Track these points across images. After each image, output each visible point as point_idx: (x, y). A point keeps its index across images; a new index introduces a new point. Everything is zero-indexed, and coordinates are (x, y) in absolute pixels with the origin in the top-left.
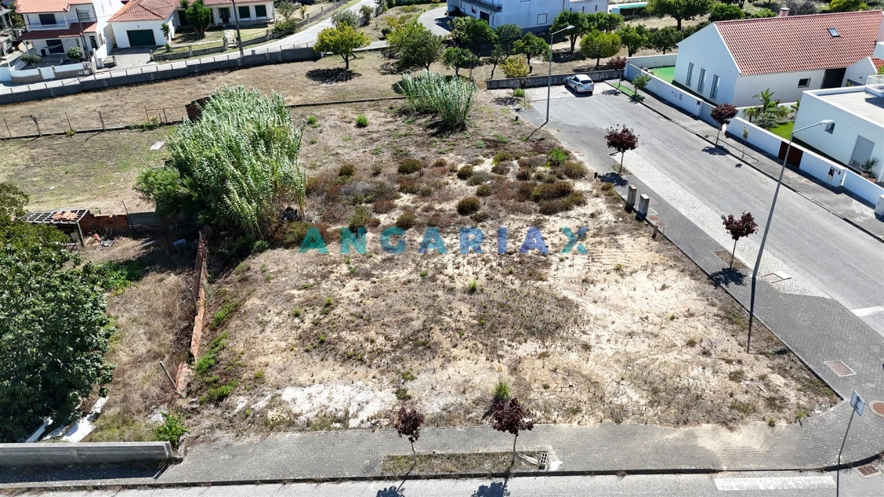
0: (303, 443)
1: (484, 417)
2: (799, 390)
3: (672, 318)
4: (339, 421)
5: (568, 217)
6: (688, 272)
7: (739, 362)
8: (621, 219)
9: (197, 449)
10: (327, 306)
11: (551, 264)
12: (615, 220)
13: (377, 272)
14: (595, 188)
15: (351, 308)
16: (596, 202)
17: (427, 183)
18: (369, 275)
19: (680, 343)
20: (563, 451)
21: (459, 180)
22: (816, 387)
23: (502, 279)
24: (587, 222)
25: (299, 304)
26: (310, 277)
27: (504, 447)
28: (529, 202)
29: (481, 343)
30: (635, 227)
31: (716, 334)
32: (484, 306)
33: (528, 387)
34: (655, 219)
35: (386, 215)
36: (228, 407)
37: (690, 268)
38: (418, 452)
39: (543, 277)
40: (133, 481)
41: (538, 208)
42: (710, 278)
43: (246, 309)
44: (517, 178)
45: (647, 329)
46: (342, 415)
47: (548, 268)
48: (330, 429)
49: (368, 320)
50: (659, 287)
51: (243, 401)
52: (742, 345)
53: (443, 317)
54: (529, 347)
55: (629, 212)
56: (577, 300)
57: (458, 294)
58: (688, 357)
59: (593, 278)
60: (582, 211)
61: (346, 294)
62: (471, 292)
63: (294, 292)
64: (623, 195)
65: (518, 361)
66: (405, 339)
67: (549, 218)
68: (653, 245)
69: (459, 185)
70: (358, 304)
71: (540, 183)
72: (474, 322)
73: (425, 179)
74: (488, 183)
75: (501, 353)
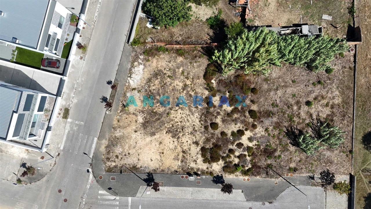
0: (127, 69)
1: (123, 104)
2: (110, 166)
3: (139, 155)
4: (130, 76)
5: (197, 154)
6: (156, 170)
7: (121, 160)
8: (190, 168)
9: (131, 49)
10: (172, 77)
11: (173, 138)
12: (190, 166)
13: (185, 92)
14: (213, 170)
15: (169, 83)
16: (204, 166)
17: (239, 118)
18: (184, 89)
19: (130, 152)
20: (110, 115)
21: (238, 129)
22: (110, 170)
23: (171, 123)
24: (192, 157)
25: (174, 70)
26: (188, 74)
27: (114, 105)
28: (212, 146)
29: (146, 110)
30: (184, 170)
31: (130, 161)
32: (161, 115)
33: (127, 115)
34: (187, 177)
35: (219, 100)
36: (141, 54)
37: (158, 171)
38: (118, 89)
39: (168, 133)
40: (127, 38)
41: (206, 147)
42: (152, 174)
43: (178, 58)
44: (232, 149)
45: (137, 147)
46: (131, 76)
47: (171, 136)
48: (129, 74)
49: (163, 86)
50: (152, 159)
51: (142, 57)
52: (125, 164)
53: (159, 104)
54: (140, 119)
55: (194, 173)
56: (154, 137)
57: (169, 110)
58: (126, 151)
59: (161, 145)
60: (200, 159)
61: (175, 82)
62: (168, 114)
63: (181, 69)
64: (206, 177)
65: (137, 116)
66: (153, 93)
67: (199, 148)
68: (172, 169)
69: (234, 128)
70: (170, 85)
71: (225, 155)
72: (154, 111)
73: (243, 118)
74: (231, 138)
75: (141, 113)
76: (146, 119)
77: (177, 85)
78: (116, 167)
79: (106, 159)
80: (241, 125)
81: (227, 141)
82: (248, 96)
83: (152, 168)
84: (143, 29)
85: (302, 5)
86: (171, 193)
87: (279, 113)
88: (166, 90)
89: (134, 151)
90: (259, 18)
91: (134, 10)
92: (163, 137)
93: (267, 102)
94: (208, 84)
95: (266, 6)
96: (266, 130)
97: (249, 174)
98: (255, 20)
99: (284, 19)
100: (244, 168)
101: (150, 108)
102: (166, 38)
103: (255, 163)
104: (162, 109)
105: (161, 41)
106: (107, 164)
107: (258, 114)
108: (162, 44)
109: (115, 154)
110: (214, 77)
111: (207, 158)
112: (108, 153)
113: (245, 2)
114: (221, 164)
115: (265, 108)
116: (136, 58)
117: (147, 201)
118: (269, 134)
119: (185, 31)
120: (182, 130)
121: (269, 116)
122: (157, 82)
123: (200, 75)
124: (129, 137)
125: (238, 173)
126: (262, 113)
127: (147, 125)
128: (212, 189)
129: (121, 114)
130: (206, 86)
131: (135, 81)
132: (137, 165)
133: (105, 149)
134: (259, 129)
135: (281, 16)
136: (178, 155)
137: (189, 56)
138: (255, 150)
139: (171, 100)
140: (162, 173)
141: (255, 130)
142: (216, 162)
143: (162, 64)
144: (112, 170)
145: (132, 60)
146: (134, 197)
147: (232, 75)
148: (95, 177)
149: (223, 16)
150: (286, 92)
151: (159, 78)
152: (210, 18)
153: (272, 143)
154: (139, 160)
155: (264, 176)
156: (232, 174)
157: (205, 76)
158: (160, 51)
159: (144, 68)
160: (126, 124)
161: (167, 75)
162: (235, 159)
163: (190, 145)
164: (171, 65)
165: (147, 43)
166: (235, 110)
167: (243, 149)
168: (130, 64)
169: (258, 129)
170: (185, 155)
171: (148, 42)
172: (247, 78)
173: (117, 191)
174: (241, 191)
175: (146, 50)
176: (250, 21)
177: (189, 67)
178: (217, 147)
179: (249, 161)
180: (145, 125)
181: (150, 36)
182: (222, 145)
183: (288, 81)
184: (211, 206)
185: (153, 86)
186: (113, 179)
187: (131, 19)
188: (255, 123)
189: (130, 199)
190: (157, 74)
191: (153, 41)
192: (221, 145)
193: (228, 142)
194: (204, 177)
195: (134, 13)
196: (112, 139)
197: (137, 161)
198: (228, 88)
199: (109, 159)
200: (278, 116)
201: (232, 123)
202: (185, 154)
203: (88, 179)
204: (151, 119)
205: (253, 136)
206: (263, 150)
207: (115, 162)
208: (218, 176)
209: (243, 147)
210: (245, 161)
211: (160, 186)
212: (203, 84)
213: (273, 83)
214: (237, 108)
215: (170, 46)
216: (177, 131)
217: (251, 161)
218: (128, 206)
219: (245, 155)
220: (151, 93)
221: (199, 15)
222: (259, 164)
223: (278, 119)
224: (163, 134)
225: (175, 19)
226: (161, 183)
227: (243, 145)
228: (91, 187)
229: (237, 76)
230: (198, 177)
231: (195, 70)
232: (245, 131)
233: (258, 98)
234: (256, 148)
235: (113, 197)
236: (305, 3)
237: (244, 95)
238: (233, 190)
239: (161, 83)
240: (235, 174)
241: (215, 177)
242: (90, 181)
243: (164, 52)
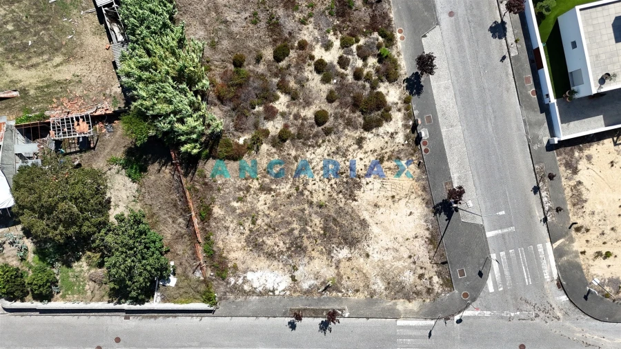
0: (260, 301)
2: (441, 285)
3: (407, 239)
4: (271, 292)
5: (378, 135)
6: (426, 201)
7: (425, 269)
8: (406, 142)
9: (223, 302)
10: (253, 217)
11: (361, 186)
12: (403, 143)
13: (274, 187)
14: (400, 99)
15: (265, 218)
16: (398, 117)
17: (295, 77)
18: (270, 190)
19: (406, 256)
20: (350, 309)
21: (315, 74)
22: (448, 283)
23: (336, 197)
24: (387, 142)
25: (240, 215)
26: (240, 189)
27: (331, 306)
28: (358, 113)
29: (325, 247)
30: (412, 151)
31: (422, 251)
32: (326, 219)
33: (341, 277)
34: (425, 144)
35: (272, 122)
36: (228, 283)
37: (428, 197)
38: (301, 307)
39: (356, 198)
40: (206, 314)
41: (362, 122)
42: (434, 208)
43: (215, 215)
44: (354, 75)
45: (395, 246)
46: (272, 289)
47: (360, 190)
48: (269, 295)
49: (274, 229)
50: (409, 213)
51: (232, 280)
52: (430, 259)
53: (308, 228)
54: (344, 253)
55: (413, 133)
56: (369, 221)
57: (315, 207)
58: (406, 264)
59: (379, 204)
60: (387, 127)
61: (261, 208)
62: (321, 206)
63: (235, 204)
64: (415, 109)
65: (339, 261)
66: (292, 244)
67: (367, 135)
68: (416, 173)
69: (315, 81)
70: (267, 216)
71: (368, 85)
72: (322, 232)
73: (293, 69)
74: (335, 81)
75: (332, 255)
76: (340, 243)
77: (266, 204)
78: (439, 274)
79: (430, 295)
80: (306, 69)
81: (342, 87)
82: (250, 71)
83: (424, 209)
84: (182, 290)
85: (62, 16)
86: (460, 164)
87: (268, 8)
88: (280, 220)
89: (402, 249)
90: (106, 89)
91: (152, 317)
92: (364, 204)
93: (253, 33)
94: (248, 148)
95: (80, 82)
96: (303, 22)
97: (389, 33)
98: (112, 94)
99: (94, 41)
100: (382, 44)
101: (319, 241)
102: (187, 246)
103: (367, 28)
104: (317, 220)
105: (195, 253)
106: (439, 291)
107: (279, 44)
108: (200, 249)
109: (418, 280)
110: (233, 141)
111: (382, 116)
112: (418, 294)
113: (84, 121)
114: (385, 88)
115: (265, 35)
116: (237, 290)
117: (485, 202)
118: (310, 16)
119: (165, 215)
120: (342, 173)
121: (277, 25)
122: (270, 242)
123: (236, 167)
124: (381, 265)
125: (394, 53)
126: (275, 37)
127: (350, 239)
128: (434, 92)
129: (343, 290)
130: (253, 152)
131: (278, 280)
132: (427, 238)
133: (414, 302)
134: (305, 35)
135: (91, 49)
136: (390, 169)
137: (208, 197)
138: (345, 33)
139: (295, 208)
140: (428, 189)
141: (309, 42)
142: (384, 97)
143: (235, 240)
144: (447, 280)
145: (243, 295)
146: (484, 228)
147: (222, 110)
148: (467, 307)
149: (120, 154)
150: (225, 6)
151: (261, 240)
152: (129, 176)
153: (324, 7)
154: (416, 237)
155: (387, 4)
156: (399, 63)
157: (235, 157)
158: (213, 251)
159: (250, 271)
160: (358, 276)
161: (252, 226)
162: (369, 64)
163: (366, 153)
164: (232, 225)
165: (205, 278)
166: (283, 87)
167: (348, 54)
168: (250, 298)
169: (306, 38)
170: (386, 156)
171: (203, 276)
172: (218, 80)
173: (482, 261)
174: (423, 40)
175: (218, 275)
176: (117, 102)
177: (227, 190)
178: (358, 103)
179: (367, 39)
180: (352, 242)
181: (190, 274)
182: (352, 95)
183: (204, 6)
184: (464, 86)
185: (278, 246)
186: (462, 273)
187: (169, 317)
188: (296, 45)
189: (489, 234)
190: (256, 245)
191: (199, 267)
192: (351, 97)
193: (343, 85)
194: (416, 112)
195: (156, 314)
196: (393, 293)
197: (420, 239)
198: (246, 111)
199: (429, 289)
200: (272, 8)
201: (308, 86)
202: (383, 157)
203: (474, 317)
204: (338, 234)
205: (320, 44)
206: (341, 19)
207: (431, 278)
208: (407, 88)
209: (345, 56)
210: (369, 46)
211: (452, 186)
212: (251, 158)
213: (215, 31)
214: (278, 85)
215: (199, 235)
216: (347, 183)
217: (365, 36)
218: (503, 235)
219: (359, 48)
220: (293, 246)
221: (130, 198)
222: (368, 19)
223: (277, 6)
224: (359, 206)
225: (145, 239)
226: (447, 186)
227: (341, 58)
228: (487, 308)
229: (221, 99)
230: (420, 122)
231: (230, 180)
232: (316, 60)
233: (250, 52)
234: (340, 32)
235: (495, 265)
236: (56, 12)
237: (251, 79)
238: (427, 52)
239: (270, 233)
240: (396, 57)
241: (411, 93)
242: (476, 313)
243: (213, 243)
